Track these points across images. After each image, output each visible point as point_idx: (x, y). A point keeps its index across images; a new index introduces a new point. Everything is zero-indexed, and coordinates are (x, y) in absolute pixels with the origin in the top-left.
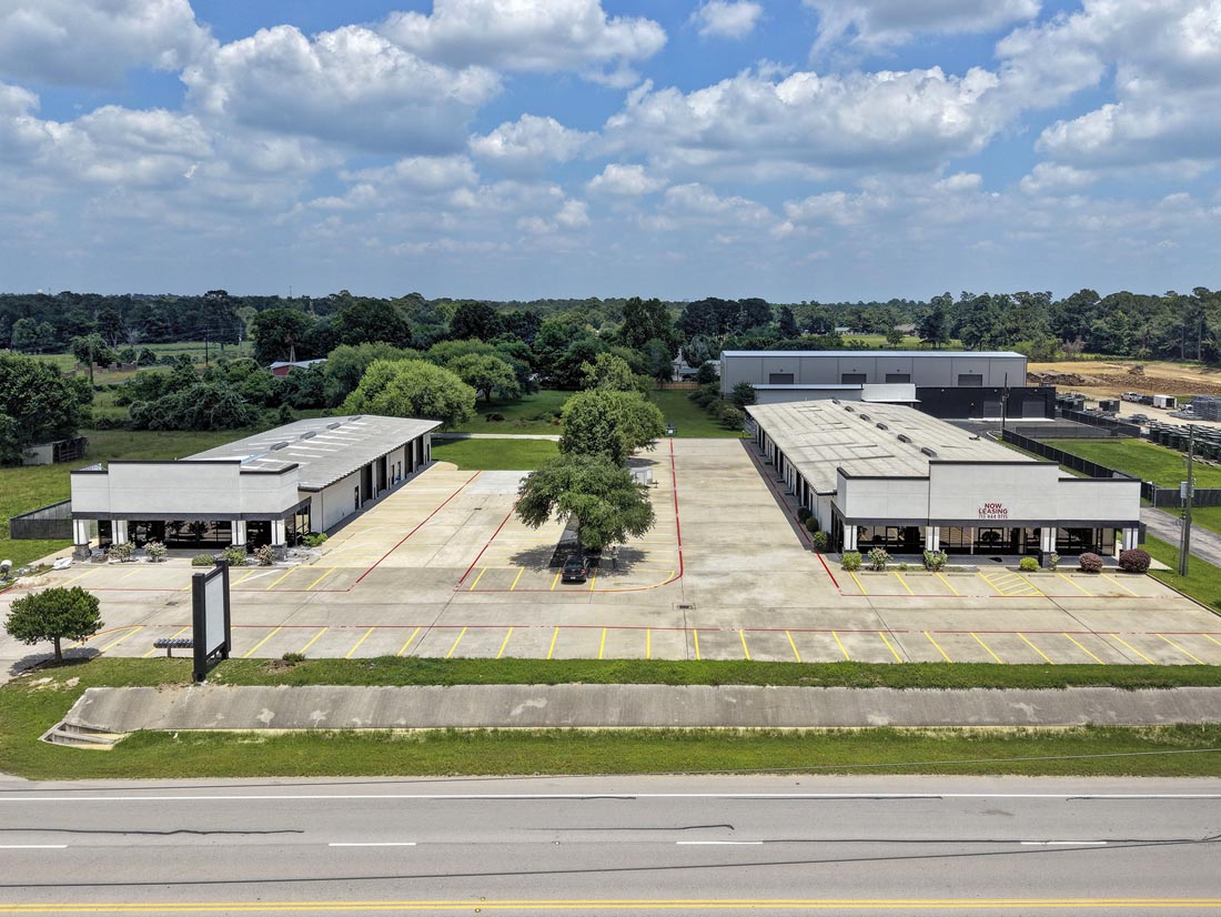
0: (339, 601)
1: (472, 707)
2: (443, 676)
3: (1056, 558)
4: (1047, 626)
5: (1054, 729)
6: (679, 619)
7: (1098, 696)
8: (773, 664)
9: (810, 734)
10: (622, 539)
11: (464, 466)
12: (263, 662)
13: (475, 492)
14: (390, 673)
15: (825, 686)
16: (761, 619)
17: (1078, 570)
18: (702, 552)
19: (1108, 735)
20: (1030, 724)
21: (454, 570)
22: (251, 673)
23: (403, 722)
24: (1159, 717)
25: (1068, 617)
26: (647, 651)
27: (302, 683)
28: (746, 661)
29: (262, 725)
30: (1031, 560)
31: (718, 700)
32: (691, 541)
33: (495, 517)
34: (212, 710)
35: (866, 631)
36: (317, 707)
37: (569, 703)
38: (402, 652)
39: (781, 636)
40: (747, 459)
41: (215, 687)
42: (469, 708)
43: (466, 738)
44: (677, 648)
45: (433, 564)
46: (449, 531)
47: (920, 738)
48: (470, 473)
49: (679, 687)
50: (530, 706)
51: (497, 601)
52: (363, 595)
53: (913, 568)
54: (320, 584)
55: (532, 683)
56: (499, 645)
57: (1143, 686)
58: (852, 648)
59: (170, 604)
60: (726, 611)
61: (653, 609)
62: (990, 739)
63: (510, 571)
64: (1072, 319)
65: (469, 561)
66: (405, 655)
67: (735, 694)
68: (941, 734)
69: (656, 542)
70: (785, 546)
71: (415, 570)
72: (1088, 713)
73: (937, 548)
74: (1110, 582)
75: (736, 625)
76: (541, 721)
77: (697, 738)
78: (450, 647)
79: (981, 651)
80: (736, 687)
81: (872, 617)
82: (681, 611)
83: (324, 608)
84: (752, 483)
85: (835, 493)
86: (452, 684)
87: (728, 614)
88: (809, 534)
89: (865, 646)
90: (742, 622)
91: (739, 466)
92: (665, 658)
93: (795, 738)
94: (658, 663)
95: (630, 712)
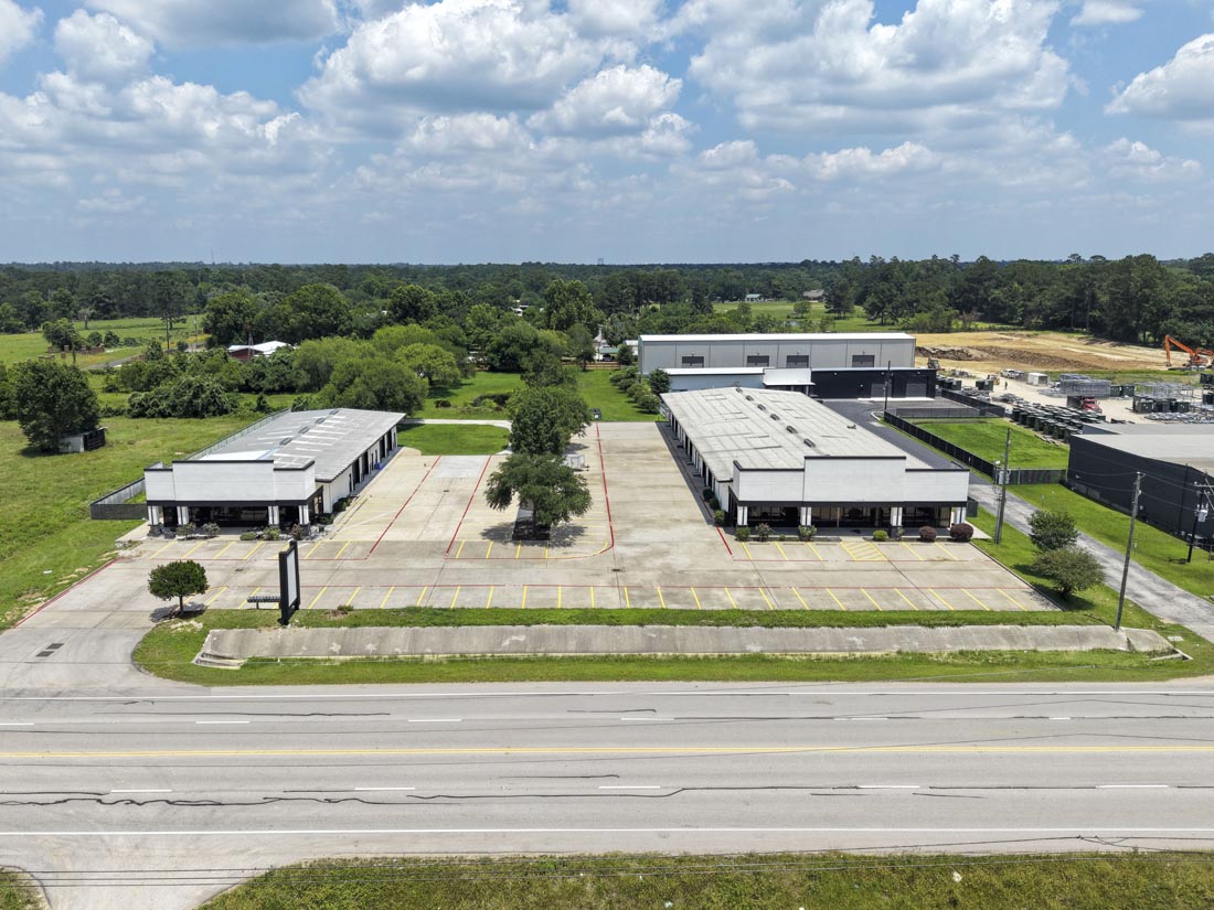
0: (360, 567)
1: (475, 640)
2: (453, 620)
3: (901, 531)
4: (886, 583)
5: (873, 654)
6: (613, 579)
7: (909, 632)
8: (681, 611)
9: (706, 658)
10: (567, 519)
11: (427, 451)
12: (326, 612)
13: (441, 475)
14: (416, 618)
15: (718, 626)
16: (673, 579)
17: (918, 540)
18: (629, 526)
19: (910, 658)
20: (858, 650)
21: (440, 542)
22: (317, 619)
23: (429, 651)
24: (949, 646)
25: (901, 576)
26: (592, 602)
27: (355, 626)
28: (662, 609)
29: (335, 654)
30: (881, 532)
31: (644, 635)
32: (619, 517)
33: (462, 498)
34: (298, 645)
35: (750, 587)
36: (369, 641)
37: (541, 637)
38: (419, 604)
39: (687, 591)
40: (662, 443)
41: (297, 629)
42: (475, 641)
43: (474, 661)
44: (613, 600)
45: (423, 539)
46: (429, 511)
47: (782, 660)
48: (433, 458)
49: (617, 627)
50: (515, 640)
51: (478, 566)
52: (377, 562)
53: (790, 539)
54: (344, 554)
55: (514, 625)
56: (486, 599)
57: (940, 625)
58: (738, 600)
59: (238, 570)
60: (648, 574)
61: (594, 572)
62: (829, 661)
63: (482, 543)
64: (972, 288)
65: (449, 536)
66: (423, 606)
67: (655, 631)
68: (796, 658)
69: (593, 521)
70: (692, 521)
71: (412, 542)
72: (899, 644)
73: (809, 523)
74: (942, 549)
75: (655, 583)
76: (523, 649)
77: (629, 660)
78: (453, 599)
79: (832, 601)
80: (656, 627)
81: (755, 576)
82: (614, 574)
83: (352, 572)
84: (665, 465)
85: (731, 481)
86: (459, 625)
87: (649, 575)
88: (711, 511)
89: (748, 598)
90: (659, 581)
91: (655, 450)
92: (605, 607)
93: (696, 660)
94: (600, 610)
95: (584, 643)
